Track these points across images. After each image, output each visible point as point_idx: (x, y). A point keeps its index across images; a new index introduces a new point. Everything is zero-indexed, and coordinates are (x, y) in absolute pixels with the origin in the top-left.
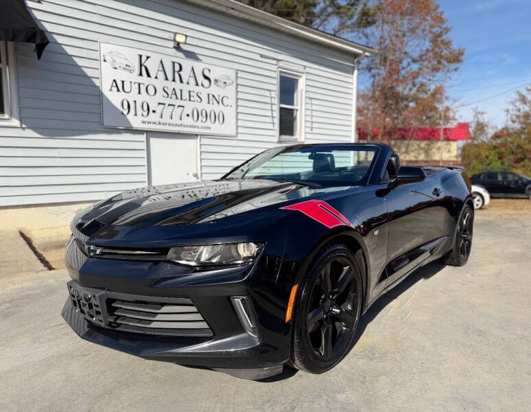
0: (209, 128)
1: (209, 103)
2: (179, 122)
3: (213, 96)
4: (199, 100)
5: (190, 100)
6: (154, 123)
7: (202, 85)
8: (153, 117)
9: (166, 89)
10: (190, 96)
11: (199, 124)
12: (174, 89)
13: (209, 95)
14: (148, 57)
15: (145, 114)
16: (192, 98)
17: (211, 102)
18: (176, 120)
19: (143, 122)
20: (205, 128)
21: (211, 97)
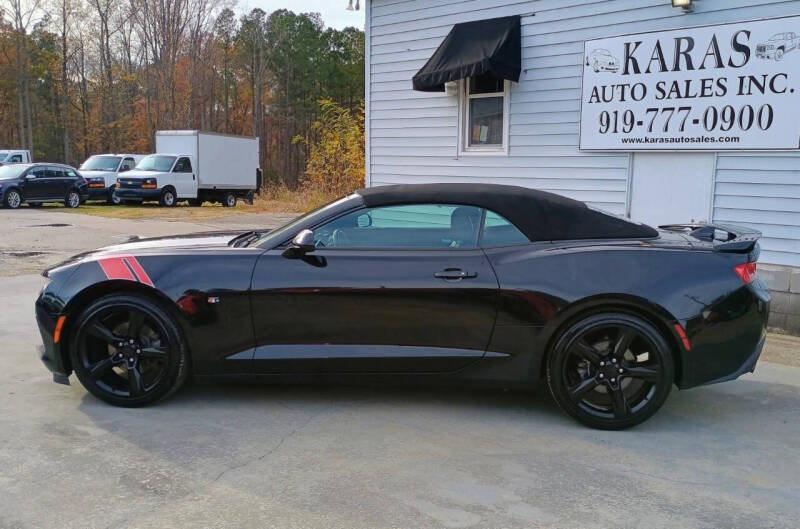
0: (736, 139)
1: (741, 93)
2: (679, 135)
3: (752, 78)
4: (721, 92)
5: (703, 95)
6: (639, 141)
7: (731, 64)
8: (639, 132)
9: (661, 85)
10: (703, 88)
11: (717, 133)
12: (675, 83)
13: (742, 79)
14: (638, 44)
15: (627, 128)
16: (707, 92)
17: (745, 91)
18: (674, 132)
19: (625, 141)
20: (728, 140)
21: (746, 81)
